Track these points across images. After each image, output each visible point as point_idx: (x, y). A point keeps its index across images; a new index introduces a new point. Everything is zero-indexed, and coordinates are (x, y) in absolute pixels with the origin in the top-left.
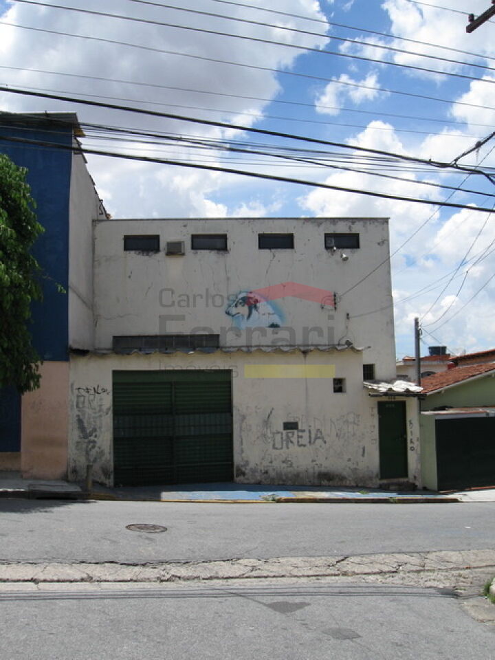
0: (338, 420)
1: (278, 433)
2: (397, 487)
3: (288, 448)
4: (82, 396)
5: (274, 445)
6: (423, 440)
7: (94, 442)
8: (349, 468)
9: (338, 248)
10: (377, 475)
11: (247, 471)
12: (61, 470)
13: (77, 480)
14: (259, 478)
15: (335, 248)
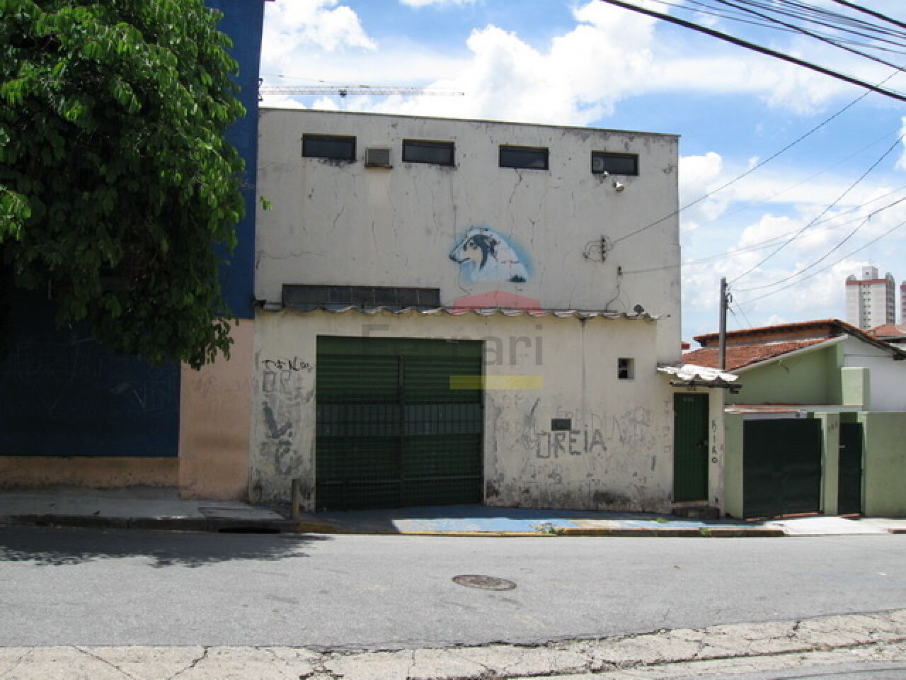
0: (623, 417)
1: (545, 434)
2: (697, 513)
3: (556, 456)
4: (272, 373)
5: (538, 452)
6: (727, 448)
7: (288, 443)
8: (635, 486)
9: (610, 173)
10: (670, 497)
11: (501, 490)
12: (237, 486)
13: (262, 501)
14: (517, 499)
15: (606, 173)
